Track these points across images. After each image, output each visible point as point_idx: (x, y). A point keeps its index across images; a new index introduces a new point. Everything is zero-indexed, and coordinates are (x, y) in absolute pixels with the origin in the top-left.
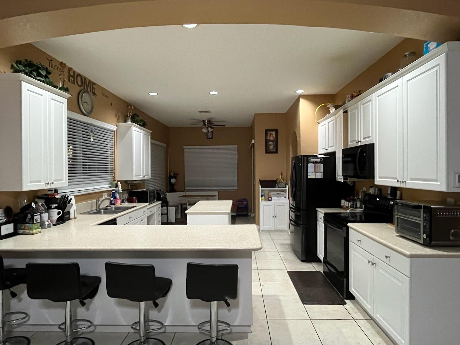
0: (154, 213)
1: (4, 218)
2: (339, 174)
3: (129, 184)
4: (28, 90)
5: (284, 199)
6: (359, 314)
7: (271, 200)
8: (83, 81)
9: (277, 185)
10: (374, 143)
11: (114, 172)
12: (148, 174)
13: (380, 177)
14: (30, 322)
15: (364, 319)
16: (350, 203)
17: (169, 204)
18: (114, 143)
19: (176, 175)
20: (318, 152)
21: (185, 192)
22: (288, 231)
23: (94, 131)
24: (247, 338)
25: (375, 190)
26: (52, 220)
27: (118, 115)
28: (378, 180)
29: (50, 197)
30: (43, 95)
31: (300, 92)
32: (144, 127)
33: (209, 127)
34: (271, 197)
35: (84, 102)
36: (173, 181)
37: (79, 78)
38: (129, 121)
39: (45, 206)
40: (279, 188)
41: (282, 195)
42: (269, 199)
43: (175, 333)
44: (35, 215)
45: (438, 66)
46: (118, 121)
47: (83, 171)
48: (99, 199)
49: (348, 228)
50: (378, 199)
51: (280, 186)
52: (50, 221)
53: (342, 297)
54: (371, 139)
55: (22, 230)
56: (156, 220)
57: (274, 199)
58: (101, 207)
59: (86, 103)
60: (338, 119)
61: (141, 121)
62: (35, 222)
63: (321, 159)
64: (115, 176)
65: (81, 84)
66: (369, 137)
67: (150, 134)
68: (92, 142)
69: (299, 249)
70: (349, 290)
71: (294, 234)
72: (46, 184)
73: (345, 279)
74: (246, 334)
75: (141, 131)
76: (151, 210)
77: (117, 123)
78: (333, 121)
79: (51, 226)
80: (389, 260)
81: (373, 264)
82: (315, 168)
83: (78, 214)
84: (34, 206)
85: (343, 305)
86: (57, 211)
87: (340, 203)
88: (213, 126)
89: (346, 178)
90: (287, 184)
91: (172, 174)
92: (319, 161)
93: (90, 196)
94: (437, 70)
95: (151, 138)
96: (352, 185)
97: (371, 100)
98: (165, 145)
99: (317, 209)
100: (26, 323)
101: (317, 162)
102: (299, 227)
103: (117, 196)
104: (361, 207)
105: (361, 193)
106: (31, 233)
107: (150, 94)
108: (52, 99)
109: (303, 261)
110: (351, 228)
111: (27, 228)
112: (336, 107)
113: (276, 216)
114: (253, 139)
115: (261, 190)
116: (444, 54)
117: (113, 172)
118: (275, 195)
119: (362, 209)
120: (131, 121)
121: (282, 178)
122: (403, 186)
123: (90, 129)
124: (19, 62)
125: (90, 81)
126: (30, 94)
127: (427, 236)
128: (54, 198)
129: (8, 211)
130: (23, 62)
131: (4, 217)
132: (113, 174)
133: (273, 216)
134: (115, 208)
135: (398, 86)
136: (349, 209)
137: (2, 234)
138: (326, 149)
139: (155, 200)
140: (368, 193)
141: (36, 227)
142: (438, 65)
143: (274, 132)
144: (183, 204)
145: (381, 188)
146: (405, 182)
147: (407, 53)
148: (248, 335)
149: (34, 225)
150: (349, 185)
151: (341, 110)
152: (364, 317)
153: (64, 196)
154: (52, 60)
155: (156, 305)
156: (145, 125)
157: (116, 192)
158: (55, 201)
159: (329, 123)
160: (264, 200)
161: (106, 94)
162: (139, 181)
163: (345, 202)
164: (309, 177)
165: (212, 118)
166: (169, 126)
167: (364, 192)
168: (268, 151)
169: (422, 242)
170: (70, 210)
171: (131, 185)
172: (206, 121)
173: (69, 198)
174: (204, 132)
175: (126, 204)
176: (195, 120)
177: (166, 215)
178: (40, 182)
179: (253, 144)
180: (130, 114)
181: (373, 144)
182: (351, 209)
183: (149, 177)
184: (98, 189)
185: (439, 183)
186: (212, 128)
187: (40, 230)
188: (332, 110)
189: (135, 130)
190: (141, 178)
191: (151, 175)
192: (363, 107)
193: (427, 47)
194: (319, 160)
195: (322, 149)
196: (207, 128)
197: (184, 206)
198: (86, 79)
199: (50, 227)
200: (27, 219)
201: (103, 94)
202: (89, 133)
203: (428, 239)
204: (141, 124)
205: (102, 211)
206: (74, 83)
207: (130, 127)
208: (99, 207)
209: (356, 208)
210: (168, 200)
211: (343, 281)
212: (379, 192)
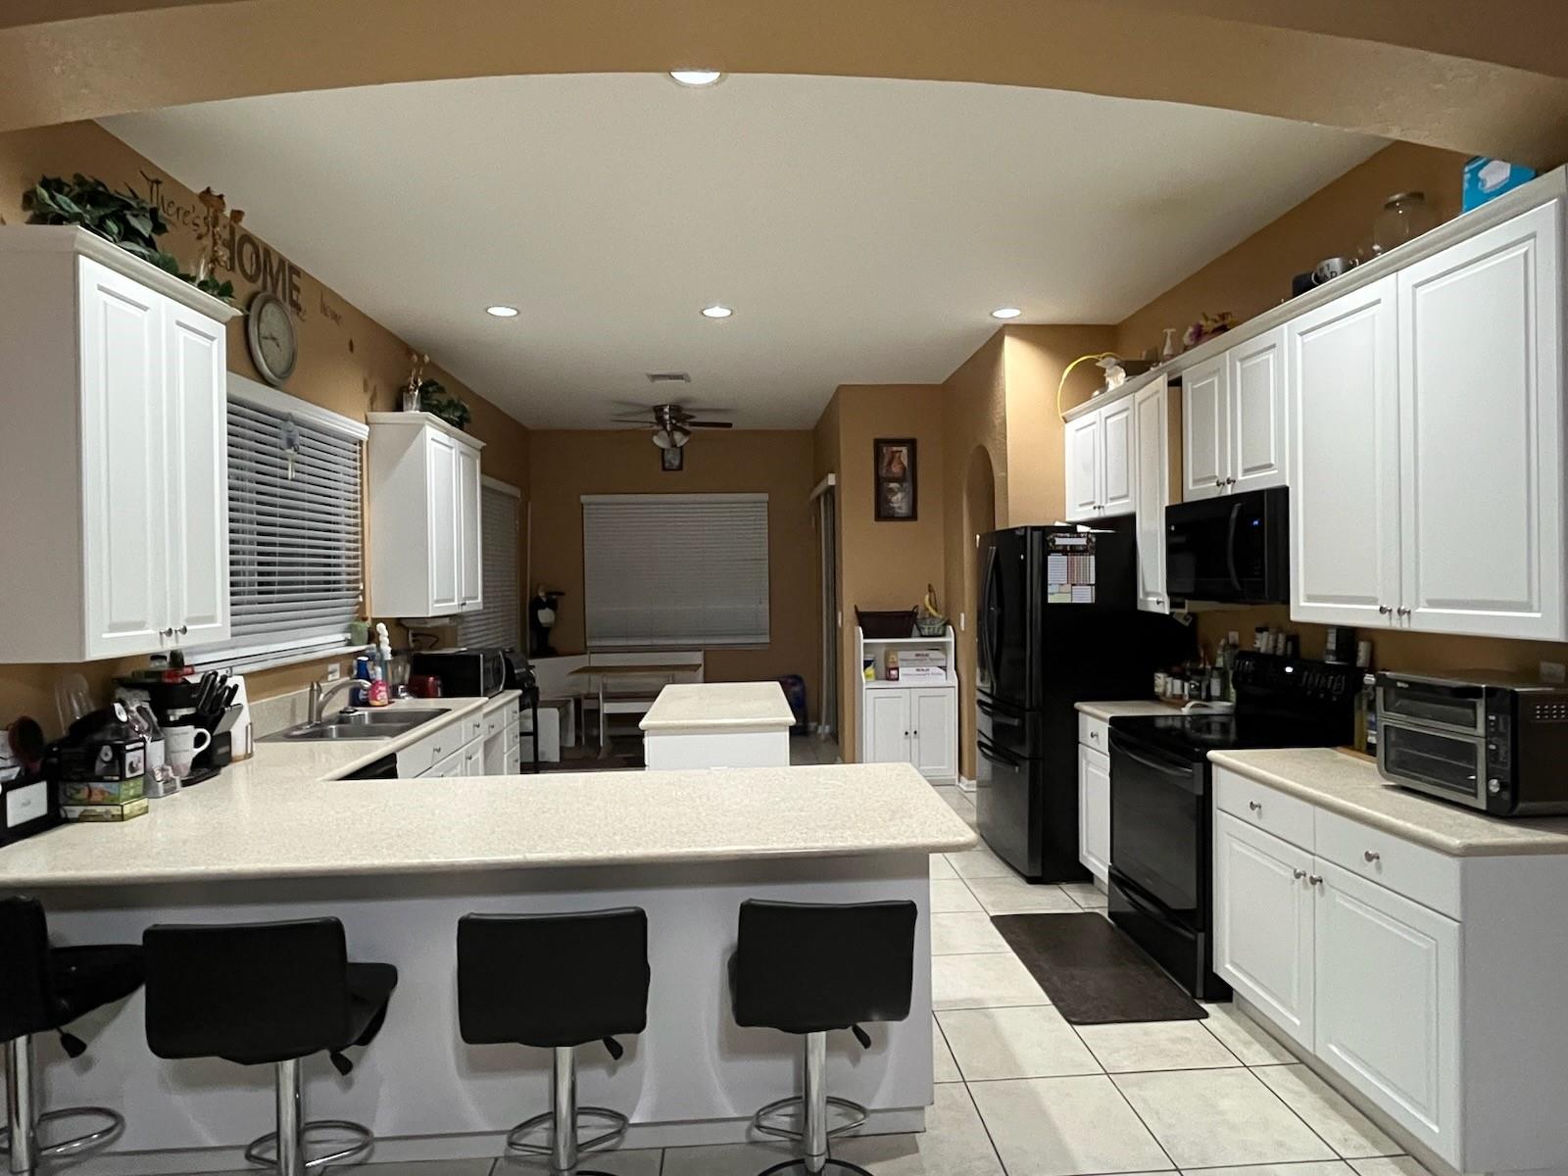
0: (501, 732)
1: (9, 763)
2: (1149, 588)
3: (407, 629)
4: (101, 288)
5: (941, 674)
6: (1257, 1046)
7: (897, 679)
8: (262, 261)
9: (915, 626)
10: (1288, 488)
11: (362, 587)
12: (474, 595)
13: (1310, 598)
14: (122, 1145)
15: (1276, 1062)
16: (1186, 685)
17: (541, 698)
18: (362, 484)
19: (554, 597)
20: (1065, 517)
21: (586, 657)
22: (957, 783)
23: (297, 442)
24: (917, 1150)
25: (1276, 641)
26: (178, 766)
27: (371, 386)
28: (1303, 608)
29: (167, 680)
30: (147, 308)
31: (1007, 314)
32: (461, 429)
33: (675, 428)
34: (897, 669)
35: (266, 338)
36: (545, 616)
37: (248, 249)
38: (414, 406)
39: (151, 717)
40: (922, 636)
41: (931, 659)
42: (889, 674)
43: (664, 1149)
44: (128, 747)
45: (1532, 241)
46: (372, 404)
47: (260, 584)
48: (318, 685)
49: (1208, 765)
50: (1289, 670)
51: (927, 631)
52: (173, 769)
53: (1189, 994)
54: (1276, 471)
55: (80, 803)
56: (505, 756)
57: (907, 675)
58: (325, 714)
59: (274, 339)
60: (1142, 406)
61: (451, 404)
62: (128, 775)
63: (1089, 540)
64: (364, 603)
65: (253, 271)
66: (1269, 466)
67: (479, 454)
68: (293, 480)
69: (1019, 840)
70: (1214, 971)
71: (989, 790)
72: (161, 633)
73: (1201, 936)
74: (912, 1135)
75: (453, 442)
76: (493, 717)
77: (370, 414)
78: (1124, 415)
79: (175, 788)
80: (1379, 868)
81: (1314, 881)
82: (1070, 566)
83: (257, 740)
84: (123, 717)
85: (1198, 1019)
86: (191, 732)
87: (1152, 683)
88: (687, 427)
89: (1178, 600)
90: (950, 624)
91: (541, 594)
92: (1083, 546)
93: (287, 673)
94: (1526, 254)
95: (483, 472)
96: (1187, 624)
97: (1274, 346)
98: (515, 492)
99: (1078, 705)
100: (108, 1149)
101: (1077, 548)
102: (1017, 768)
103: (378, 673)
104: (1224, 697)
105: (1224, 650)
106: (113, 816)
107: (491, 311)
108: (179, 324)
109: (1032, 880)
110: (1221, 765)
111: (96, 797)
112: (1133, 369)
113: (915, 732)
114: (832, 472)
115: (865, 644)
116: (1555, 200)
117: (357, 589)
118: (908, 662)
119: (1228, 701)
120: (418, 407)
121: (931, 604)
122: (1401, 624)
123: (284, 434)
124: (54, 185)
125: (282, 261)
126: (105, 304)
127: (1502, 785)
128: (184, 686)
129: (26, 739)
130: (68, 186)
131: (10, 758)
132: (357, 597)
133: (907, 733)
134: (375, 717)
135: (1378, 302)
136: (1188, 702)
137: (11, 823)
138: (1096, 504)
139: (502, 687)
140: (1246, 648)
141: (132, 792)
142: (1533, 236)
143: (904, 450)
144: (582, 698)
145: (1299, 636)
146: (1409, 612)
147: (1397, 197)
148: (914, 1137)
149: (123, 786)
150: (1180, 623)
151: (1160, 379)
152: (1275, 1056)
153: (213, 676)
154: (160, 180)
155: (616, 1051)
156: (465, 424)
157: (372, 658)
158: (184, 694)
159: (1107, 418)
160: (873, 679)
161: (334, 308)
162: (447, 620)
163: (1169, 680)
164: (1051, 599)
165: (686, 400)
166: (528, 424)
167: (1234, 646)
168: (883, 513)
169: (1483, 807)
170: (235, 726)
171: (414, 635)
172: (667, 410)
173: (230, 683)
174: (655, 444)
175: (406, 703)
176: (629, 404)
177: (531, 738)
178: (140, 625)
179: (830, 491)
180: (416, 382)
181: (1285, 491)
182: (1193, 703)
183: (477, 603)
184: (309, 649)
185: (1538, 615)
186: (686, 433)
187: (144, 802)
188: (1117, 379)
189: (433, 439)
190: (452, 607)
191: (484, 597)
192: (1242, 370)
193: (1475, 179)
194: (1083, 541)
195: (1081, 505)
196: (670, 434)
197: (586, 705)
198: (271, 251)
199: (173, 790)
200: (99, 767)
201: (324, 309)
202: (281, 449)
203: (1506, 796)
204: (455, 416)
205: (334, 727)
206: (232, 268)
207: (418, 428)
208: (320, 712)
209: (1209, 698)
210: (538, 684)
211: (1195, 942)
212: (1290, 644)
